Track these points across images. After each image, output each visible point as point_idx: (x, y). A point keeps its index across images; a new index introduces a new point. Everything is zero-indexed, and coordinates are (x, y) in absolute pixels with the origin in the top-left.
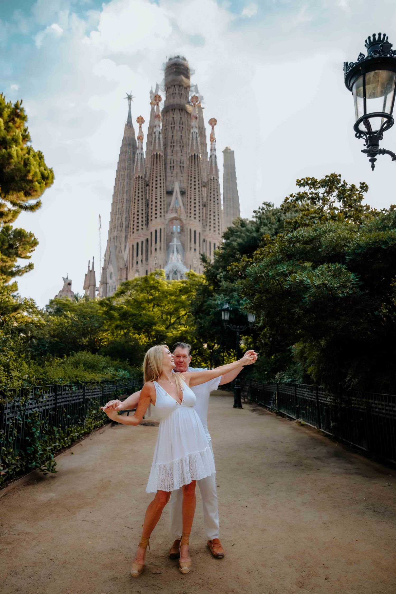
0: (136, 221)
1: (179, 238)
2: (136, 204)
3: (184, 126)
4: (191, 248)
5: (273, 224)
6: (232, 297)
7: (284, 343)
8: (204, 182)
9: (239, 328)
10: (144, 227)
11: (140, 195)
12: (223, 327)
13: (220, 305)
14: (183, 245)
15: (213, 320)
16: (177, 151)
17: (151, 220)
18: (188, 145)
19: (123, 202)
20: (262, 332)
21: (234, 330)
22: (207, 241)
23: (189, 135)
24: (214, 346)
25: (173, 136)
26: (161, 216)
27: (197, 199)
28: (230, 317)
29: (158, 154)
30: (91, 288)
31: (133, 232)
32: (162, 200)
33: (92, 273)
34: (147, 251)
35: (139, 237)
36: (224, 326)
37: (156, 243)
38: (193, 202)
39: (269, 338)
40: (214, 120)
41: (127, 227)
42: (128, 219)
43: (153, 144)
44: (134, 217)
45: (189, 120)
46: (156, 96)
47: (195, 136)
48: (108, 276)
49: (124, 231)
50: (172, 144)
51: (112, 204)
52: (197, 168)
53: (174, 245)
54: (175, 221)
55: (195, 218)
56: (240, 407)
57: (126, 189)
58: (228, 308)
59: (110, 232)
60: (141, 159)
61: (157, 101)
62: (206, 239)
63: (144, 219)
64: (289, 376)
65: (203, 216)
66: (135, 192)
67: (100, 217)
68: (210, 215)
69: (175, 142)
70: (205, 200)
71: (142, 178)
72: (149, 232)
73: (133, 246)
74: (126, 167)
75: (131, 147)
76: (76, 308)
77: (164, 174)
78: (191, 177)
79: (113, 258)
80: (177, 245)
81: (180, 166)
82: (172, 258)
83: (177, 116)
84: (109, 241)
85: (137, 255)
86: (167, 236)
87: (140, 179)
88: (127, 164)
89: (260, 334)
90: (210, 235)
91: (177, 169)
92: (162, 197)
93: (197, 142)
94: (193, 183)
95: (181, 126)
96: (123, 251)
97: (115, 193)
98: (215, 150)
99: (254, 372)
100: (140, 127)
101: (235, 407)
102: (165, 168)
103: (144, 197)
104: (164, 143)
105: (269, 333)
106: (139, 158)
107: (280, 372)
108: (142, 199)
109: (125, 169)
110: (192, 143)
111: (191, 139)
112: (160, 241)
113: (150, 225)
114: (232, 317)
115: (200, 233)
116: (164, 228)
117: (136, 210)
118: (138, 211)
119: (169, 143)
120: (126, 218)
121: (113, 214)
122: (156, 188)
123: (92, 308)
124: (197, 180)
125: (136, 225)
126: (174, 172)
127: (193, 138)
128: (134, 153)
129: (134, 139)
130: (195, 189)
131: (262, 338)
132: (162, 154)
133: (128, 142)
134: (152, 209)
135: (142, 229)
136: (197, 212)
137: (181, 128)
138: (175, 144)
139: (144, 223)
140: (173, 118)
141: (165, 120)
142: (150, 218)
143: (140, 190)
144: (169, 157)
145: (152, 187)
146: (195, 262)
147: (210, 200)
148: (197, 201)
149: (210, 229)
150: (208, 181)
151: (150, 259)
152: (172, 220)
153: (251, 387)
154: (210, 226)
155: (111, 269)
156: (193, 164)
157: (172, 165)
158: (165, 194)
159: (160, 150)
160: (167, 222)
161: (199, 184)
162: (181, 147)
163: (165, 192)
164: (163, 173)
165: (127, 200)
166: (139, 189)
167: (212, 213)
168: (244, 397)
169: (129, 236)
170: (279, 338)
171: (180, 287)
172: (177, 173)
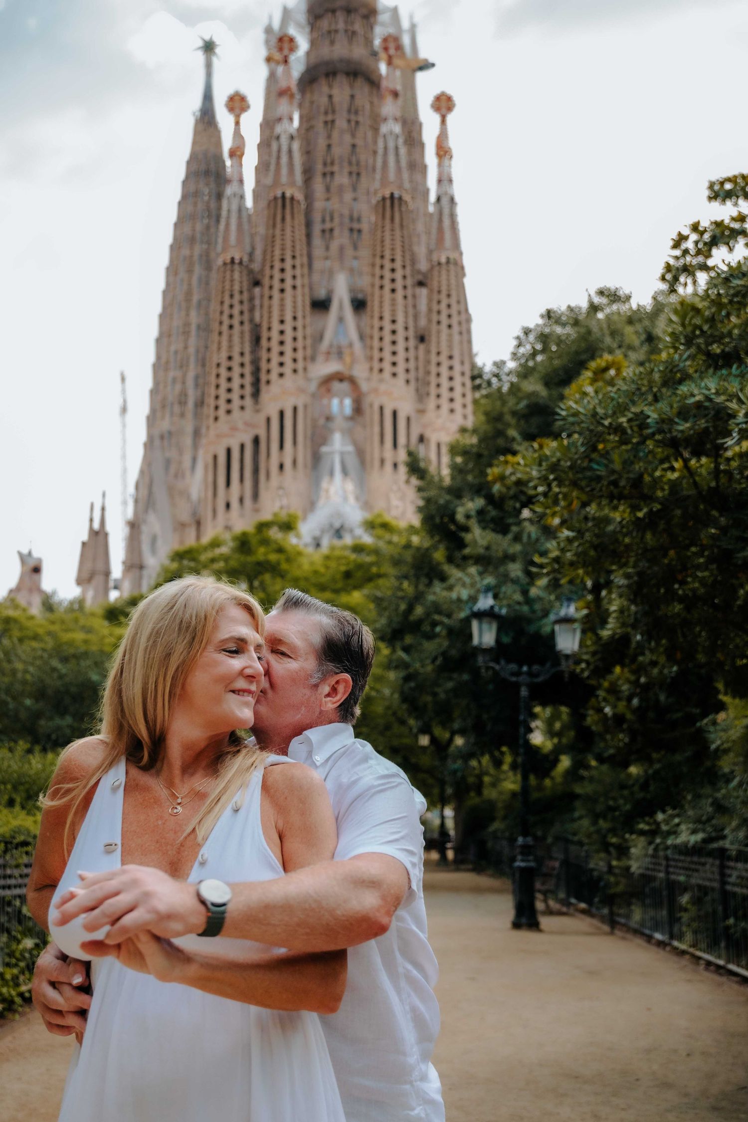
0: (224, 385)
1: (349, 433)
2: (225, 338)
3: (360, 119)
4: (382, 461)
5: (630, 347)
6: (505, 578)
7: (679, 715)
8: (419, 272)
9: (530, 674)
10: (248, 401)
11: (236, 311)
12: (475, 673)
13: (467, 602)
14: (361, 454)
15: (444, 654)
16: (341, 189)
17: (268, 382)
18: (374, 170)
19: (186, 333)
20: (604, 677)
21: (514, 679)
22: (428, 441)
23: (375, 142)
24: (451, 740)
25: (329, 146)
26: (295, 371)
27: (400, 319)
28: (498, 641)
29: (288, 195)
30: (99, 579)
31: (216, 419)
32: (299, 323)
33: (101, 537)
34: (256, 471)
35: (232, 433)
36: (479, 668)
37: (281, 447)
38: (388, 327)
39: (629, 699)
40: (444, 97)
41: (200, 403)
42: (201, 381)
43: (273, 167)
44: (218, 376)
45: (375, 100)
46: (281, 40)
47: (391, 145)
48: (146, 547)
49: (190, 415)
50: (329, 169)
51: (158, 341)
52: (398, 233)
53: (332, 453)
54: (336, 386)
55: (394, 375)
56: (534, 925)
57: (195, 298)
58: (492, 607)
59: (151, 420)
60: (240, 210)
61: (286, 52)
62: (428, 434)
63: (248, 380)
64: (695, 823)
65: (417, 369)
66: (222, 303)
67: (123, 379)
68: (439, 364)
69: (336, 162)
70: (423, 322)
71: (241, 263)
72: (261, 419)
73: (215, 457)
74: (198, 236)
75: (212, 179)
76: (41, 631)
77: (305, 252)
78: (382, 257)
79: (161, 495)
80: (342, 454)
81: (351, 230)
82: (327, 491)
83: (341, 91)
84: (149, 445)
85: (228, 483)
86: (314, 426)
87: (236, 267)
88: (199, 227)
89: (599, 686)
90: (439, 421)
91: (341, 238)
92: (299, 315)
93: (398, 161)
94: (388, 275)
95: (353, 117)
96: (188, 473)
97: (165, 307)
98: (450, 181)
99: (577, 814)
100: (237, 123)
101: (516, 925)
102: (309, 236)
103: (246, 317)
104: (303, 164)
105: (628, 681)
106: (234, 207)
107: (664, 812)
108: (242, 323)
109: (192, 240)
110: (385, 163)
111: (380, 151)
112: (295, 443)
113: (265, 396)
114: (506, 640)
115: (408, 419)
116: (305, 406)
117: (224, 355)
118: (230, 358)
119: (319, 167)
120: (197, 378)
121: (160, 367)
122: (282, 291)
123: (89, 630)
124: (398, 264)
125: (224, 396)
126: (335, 245)
127: (386, 148)
128: (219, 196)
129: (219, 159)
130: (393, 291)
131: (605, 700)
132: (299, 196)
133: (203, 167)
134: (269, 350)
135: (242, 408)
136: (400, 358)
137: (353, 123)
138: (336, 168)
139: (248, 390)
140: (330, 97)
141: (307, 104)
142: (263, 377)
143: (237, 297)
144: (319, 205)
145: (271, 287)
146: (395, 502)
147: (439, 323)
148: (400, 327)
149: (438, 407)
150: (432, 268)
151: (264, 494)
152: (327, 381)
153: (566, 863)
154: (438, 396)
155: (154, 524)
156: (388, 221)
157: (328, 226)
158: (308, 308)
159: (292, 184)
160: (313, 387)
161: (404, 277)
162: (354, 176)
163: (308, 302)
164: (301, 247)
165: (199, 327)
166: (232, 296)
167: (443, 358)
168: (545, 893)
169: (204, 430)
170: (662, 697)
171: (348, 564)
172: (342, 249)
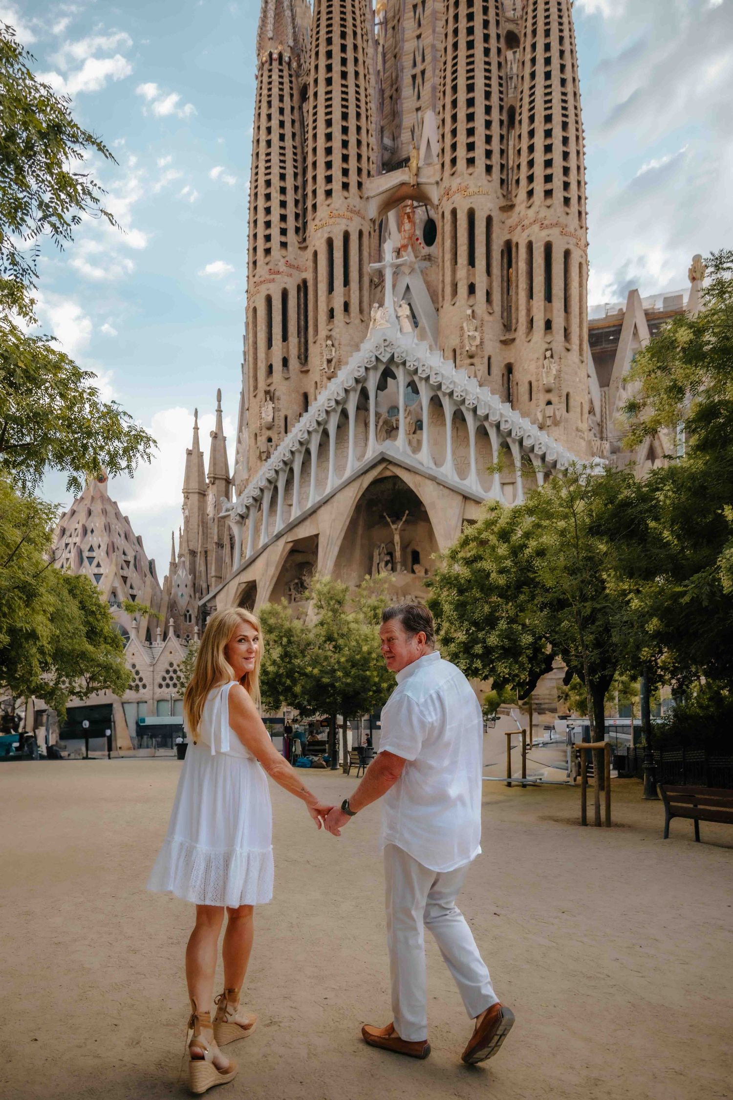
2: (262, 158)
4: (456, 286)
10: (292, 237)
11: (275, 122)
17: (314, 206)
26: (345, 185)
27: (479, 82)
35: (272, 277)
37: (331, 289)
38: (463, 98)
53: (384, 267)
55: (471, 162)
62: (516, 237)
63: (291, 209)
72: (309, 254)
73: (255, 311)
78: (456, 3)
82: (376, 320)
85: (269, 343)
87: (274, 65)
90: (531, 213)
108: (282, 137)
112: (346, 283)
113: (311, 228)
115: (489, 220)
116: (361, 233)
117: (261, 181)
118: (268, 183)
122: (329, 81)
124: (476, 8)
130: (470, 45)
134: (315, 164)
135: (284, 245)
139: (291, 223)
143: (275, 104)
145: (316, 82)
147: (533, 75)
148: (478, 93)
149: (531, 192)
151: (312, 350)
152: (394, 203)
154: (531, 178)
160: (372, 208)
161: (486, 24)
166: (269, 104)
167: (537, 122)
